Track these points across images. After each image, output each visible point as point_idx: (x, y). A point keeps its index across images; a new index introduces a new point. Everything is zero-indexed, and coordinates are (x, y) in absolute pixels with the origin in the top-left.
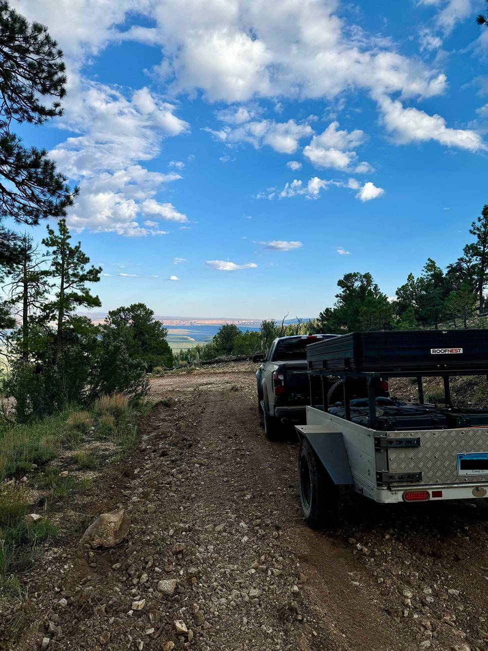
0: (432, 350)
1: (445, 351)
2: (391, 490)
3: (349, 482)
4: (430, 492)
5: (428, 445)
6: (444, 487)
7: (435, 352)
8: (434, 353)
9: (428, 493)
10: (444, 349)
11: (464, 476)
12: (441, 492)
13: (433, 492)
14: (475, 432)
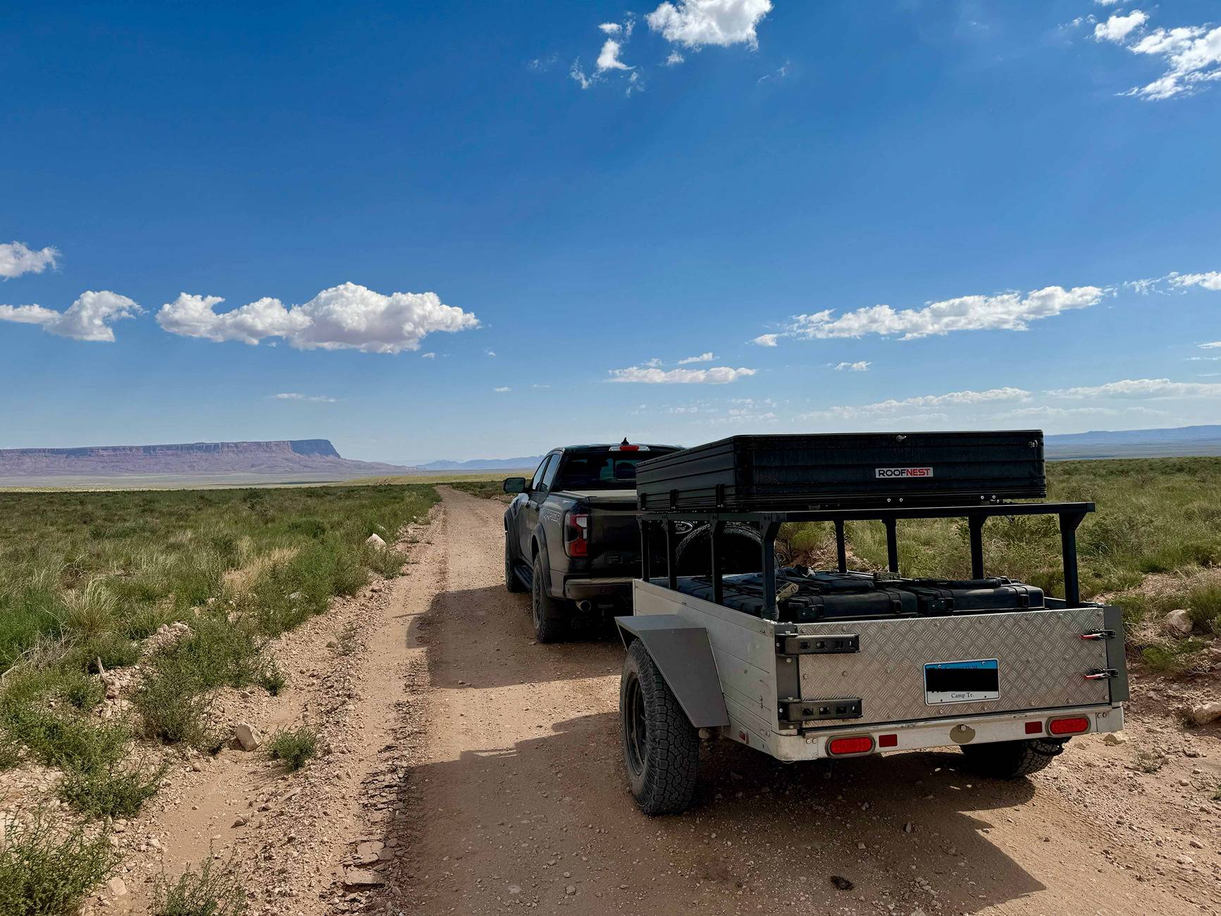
0: (877, 470)
1: (902, 473)
2: (804, 736)
3: (722, 723)
4: (876, 736)
5: (874, 648)
6: (902, 727)
7: (883, 474)
8: (882, 476)
9: (872, 741)
10: (900, 469)
11: (938, 707)
12: (896, 736)
13: (880, 737)
14: (957, 624)
